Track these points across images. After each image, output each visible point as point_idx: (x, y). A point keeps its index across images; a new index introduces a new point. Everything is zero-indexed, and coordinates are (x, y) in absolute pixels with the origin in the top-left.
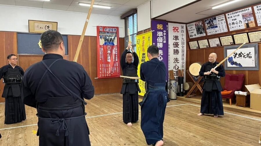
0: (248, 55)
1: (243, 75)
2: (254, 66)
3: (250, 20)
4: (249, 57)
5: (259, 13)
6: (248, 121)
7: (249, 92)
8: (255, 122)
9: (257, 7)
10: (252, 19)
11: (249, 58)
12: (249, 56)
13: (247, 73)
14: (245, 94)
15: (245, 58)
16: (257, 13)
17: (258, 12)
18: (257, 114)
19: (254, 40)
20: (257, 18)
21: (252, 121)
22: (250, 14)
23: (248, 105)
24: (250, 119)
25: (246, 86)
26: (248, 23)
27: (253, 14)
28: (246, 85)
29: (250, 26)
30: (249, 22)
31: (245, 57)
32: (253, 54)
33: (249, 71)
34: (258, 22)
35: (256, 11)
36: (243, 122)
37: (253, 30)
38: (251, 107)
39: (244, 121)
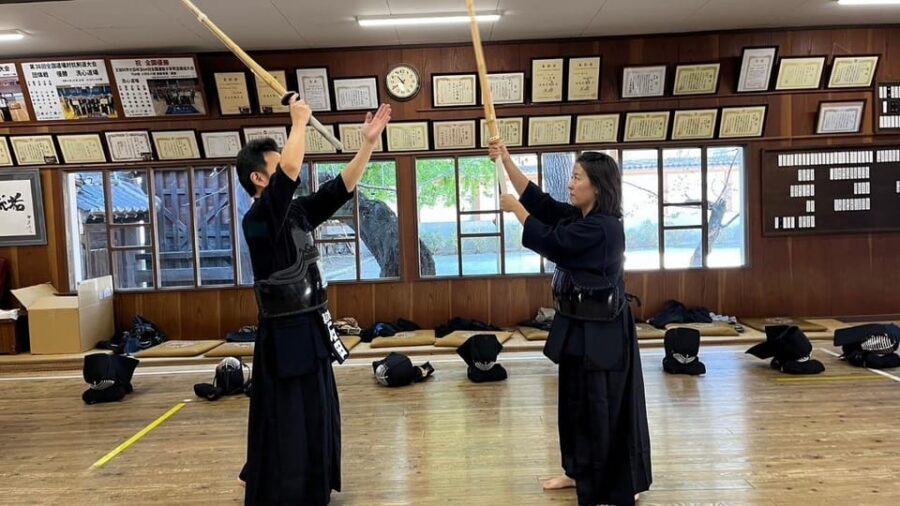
0: (13, 201)
1: (3, 260)
2: (34, 233)
3: (13, 99)
4: (17, 207)
5: (37, 84)
6: (25, 387)
7: (23, 308)
8: (45, 384)
9: (32, 67)
10: (19, 97)
11: (18, 210)
12: (17, 204)
13: (14, 255)
14: (12, 314)
15: (6, 209)
16: (32, 84)
17: (36, 80)
18: (51, 365)
19: (29, 160)
20: (33, 97)
21: (39, 384)
22: (12, 83)
23: (23, 346)
24: (32, 381)
25: (13, 292)
26: (7, 108)
27: (22, 84)
28: (15, 288)
29: (14, 118)
30: (12, 105)
31: (6, 206)
32: (27, 200)
33: (19, 247)
34: (36, 108)
35: (29, 77)
36: (14, 391)
37: (22, 130)
38: (32, 351)
39: (15, 388)
